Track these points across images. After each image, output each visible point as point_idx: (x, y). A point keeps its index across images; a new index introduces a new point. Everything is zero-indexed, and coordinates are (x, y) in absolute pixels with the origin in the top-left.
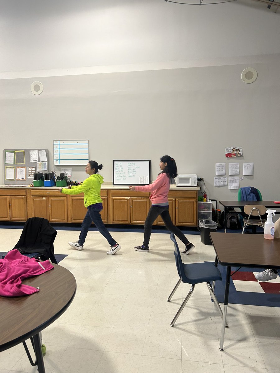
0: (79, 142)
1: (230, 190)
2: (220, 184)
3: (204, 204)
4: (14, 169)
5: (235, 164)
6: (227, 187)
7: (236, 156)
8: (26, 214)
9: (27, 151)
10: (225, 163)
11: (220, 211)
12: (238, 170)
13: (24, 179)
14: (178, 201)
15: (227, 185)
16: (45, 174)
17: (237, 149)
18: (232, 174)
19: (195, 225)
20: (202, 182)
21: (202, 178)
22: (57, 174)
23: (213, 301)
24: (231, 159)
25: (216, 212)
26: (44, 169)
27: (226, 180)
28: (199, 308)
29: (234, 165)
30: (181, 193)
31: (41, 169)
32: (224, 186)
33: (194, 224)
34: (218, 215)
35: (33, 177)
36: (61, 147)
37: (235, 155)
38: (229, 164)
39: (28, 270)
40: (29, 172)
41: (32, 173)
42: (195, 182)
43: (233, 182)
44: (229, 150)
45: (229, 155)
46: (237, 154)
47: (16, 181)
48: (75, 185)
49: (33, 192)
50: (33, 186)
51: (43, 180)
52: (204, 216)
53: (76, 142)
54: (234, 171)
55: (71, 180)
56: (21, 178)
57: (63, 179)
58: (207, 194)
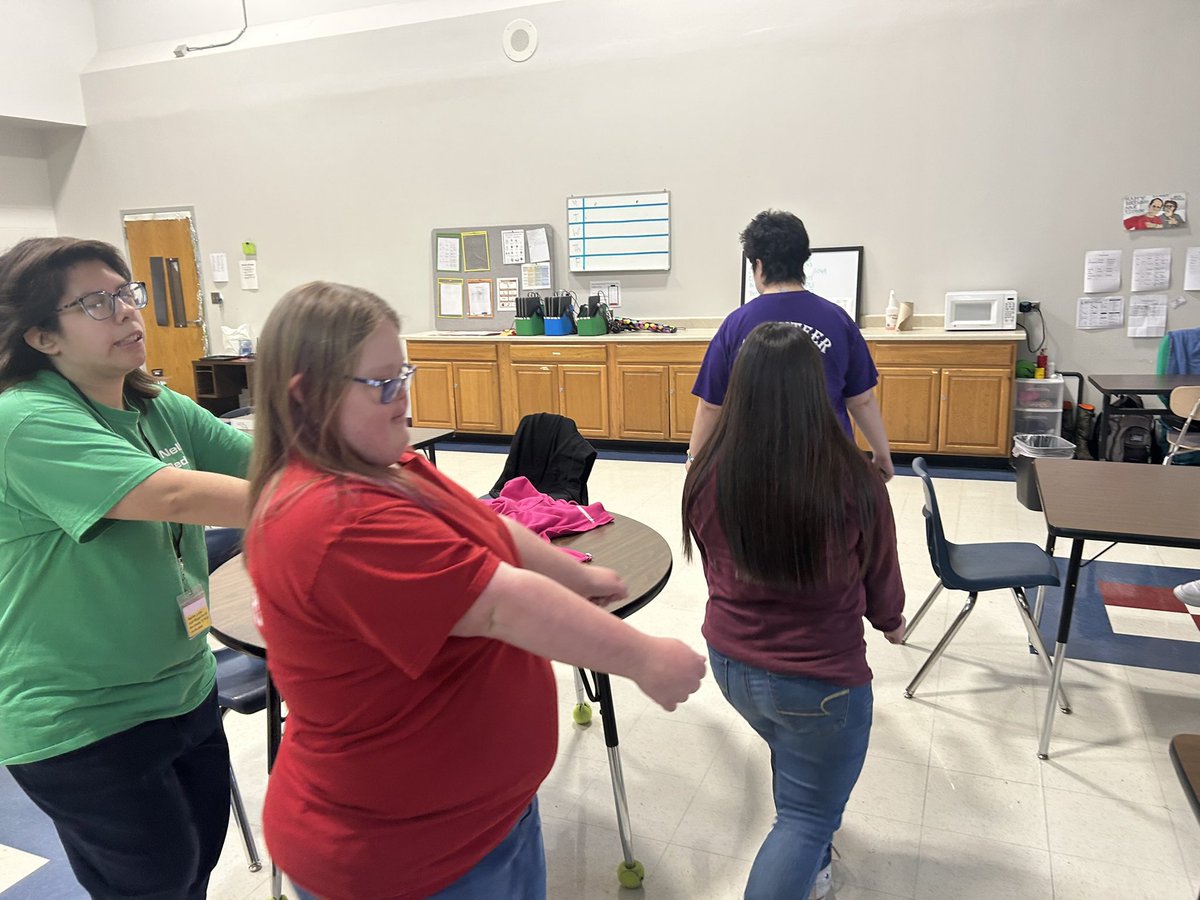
0: (643, 199)
1: (1132, 340)
2: (1098, 321)
3: (1036, 385)
4: (460, 286)
5: (1157, 254)
6: (1122, 330)
7: (1161, 226)
8: (498, 413)
9: (495, 232)
10: (1120, 252)
11: (1092, 411)
12: (1167, 274)
13: (489, 312)
14: (950, 377)
15: (1124, 325)
16: (546, 299)
17: (1167, 202)
18: (1144, 287)
19: (1003, 452)
20: (1033, 316)
21: (1034, 301)
22: (580, 300)
23: (1033, 650)
24: (1143, 237)
25: (1078, 412)
26: (544, 284)
27: (1119, 307)
28: (990, 665)
29: (1154, 258)
30: (959, 351)
31: (536, 284)
32: (1113, 326)
33: (998, 450)
34: (1085, 424)
35: (515, 309)
36: (590, 215)
37: (1158, 223)
38: (1136, 252)
39: (559, 520)
40: (502, 293)
41: (508, 296)
42: (1008, 315)
43: (1146, 315)
44: (1138, 207)
45: (1136, 224)
46: (1168, 218)
47: (466, 319)
48: (630, 329)
49: (517, 352)
50: (514, 334)
51: (541, 316)
52: (1034, 426)
53: (631, 200)
54: (1151, 277)
55: (619, 315)
56: (479, 313)
57: (598, 315)
58: (1050, 353)
